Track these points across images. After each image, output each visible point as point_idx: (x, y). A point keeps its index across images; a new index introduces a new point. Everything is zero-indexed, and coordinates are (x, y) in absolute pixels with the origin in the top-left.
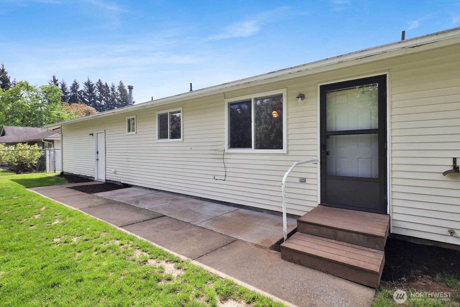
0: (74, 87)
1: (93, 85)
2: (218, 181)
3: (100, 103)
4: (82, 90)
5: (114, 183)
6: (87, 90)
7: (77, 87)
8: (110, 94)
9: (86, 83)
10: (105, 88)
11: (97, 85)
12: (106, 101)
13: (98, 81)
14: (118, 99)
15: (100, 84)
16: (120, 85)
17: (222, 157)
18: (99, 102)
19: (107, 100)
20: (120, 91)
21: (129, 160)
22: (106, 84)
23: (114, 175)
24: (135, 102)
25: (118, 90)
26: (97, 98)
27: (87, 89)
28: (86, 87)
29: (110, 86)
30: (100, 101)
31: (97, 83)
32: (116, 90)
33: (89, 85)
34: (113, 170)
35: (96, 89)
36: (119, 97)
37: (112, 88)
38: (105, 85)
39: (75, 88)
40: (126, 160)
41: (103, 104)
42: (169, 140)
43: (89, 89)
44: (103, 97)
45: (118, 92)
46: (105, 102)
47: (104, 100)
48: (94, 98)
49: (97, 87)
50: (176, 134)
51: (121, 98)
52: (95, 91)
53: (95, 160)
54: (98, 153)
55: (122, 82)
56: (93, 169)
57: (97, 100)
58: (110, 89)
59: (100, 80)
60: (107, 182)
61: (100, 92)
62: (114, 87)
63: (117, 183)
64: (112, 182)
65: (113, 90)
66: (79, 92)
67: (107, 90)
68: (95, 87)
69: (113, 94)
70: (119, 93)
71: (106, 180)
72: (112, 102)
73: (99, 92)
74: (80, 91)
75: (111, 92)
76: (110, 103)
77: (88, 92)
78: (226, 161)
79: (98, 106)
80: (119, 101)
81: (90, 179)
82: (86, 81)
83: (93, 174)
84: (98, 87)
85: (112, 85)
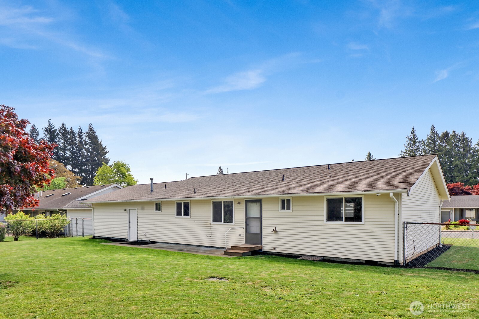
0: (33, 134)
1: (55, 131)
2: (208, 237)
3: (65, 154)
4: (42, 138)
5: (145, 241)
6: (48, 138)
7: (37, 134)
8: (77, 143)
9: (46, 129)
10: (70, 135)
11: (60, 131)
12: (73, 153)
13: (61, 126)
14: (86, 149)
15: (64, 130)
16: (90, 131)
17: (210, 226)
18: (63, 153)
19: (73, 150)
20: (89, 138)
21: (156, 227)
22: (72, 129)
23: (145, 236)
24: (108, 152)
25: (86, 136)
26: (61, 148)
27: (48, 136)
28: (46, 134)
29: (76, 131)
30: (65, 152)
31: (61, 128)
32: (85, 138)
33: (50, 131)
34: (144, 234)
35: (59, 136)
36: (87, 146)
37: (79, 135)
38: (70, 130)
39: (33, 137)
40: (154, 227)
41: (68, 155)
42: (182, 217)
43: (50, 137)
44: (67, 147)
45: (87, 139)
46: (70, 153)
47: (69, 150)
48: (57, 149)
49: (60, 134)
50: (187, 214)
51: (90, 148)
52: (57, 139)
53: (128, 227)
54: (130, 222)
55: (91, 127)
56: (127, 233)
57: (61, 151)
58: (76, 135)
59: (63, 125)
60: (139, 241)
61: (65, 140)
62: (81, 133)
63: (147, 242)
64: (143, 241)
65: (80, 136)
66: (38, 141)
67: (73, 137)
68: (58, 134)
69: (80, 142)
70: (88, 141)
71: (138, 240)
72: (79, 152)
73: (62, 139)
74: (40, 139)
75: (77, 139)
76: (77, 154)
77: (49, 141)
78: (211, 228)
79: (61, 159)
80: (88, 151)
81: (123, 240)
82: (47, 125)
83: (127, 237)
84: (62, 133)
85: (79, 130)
